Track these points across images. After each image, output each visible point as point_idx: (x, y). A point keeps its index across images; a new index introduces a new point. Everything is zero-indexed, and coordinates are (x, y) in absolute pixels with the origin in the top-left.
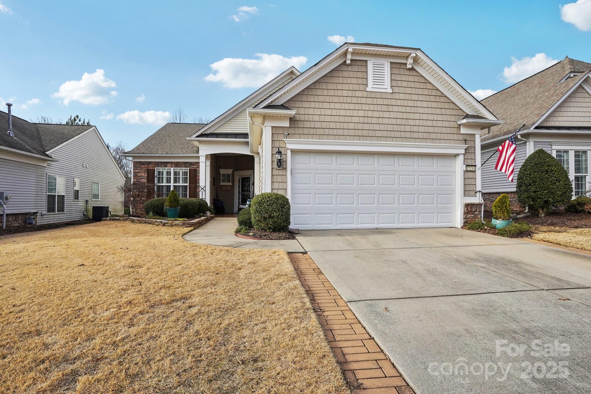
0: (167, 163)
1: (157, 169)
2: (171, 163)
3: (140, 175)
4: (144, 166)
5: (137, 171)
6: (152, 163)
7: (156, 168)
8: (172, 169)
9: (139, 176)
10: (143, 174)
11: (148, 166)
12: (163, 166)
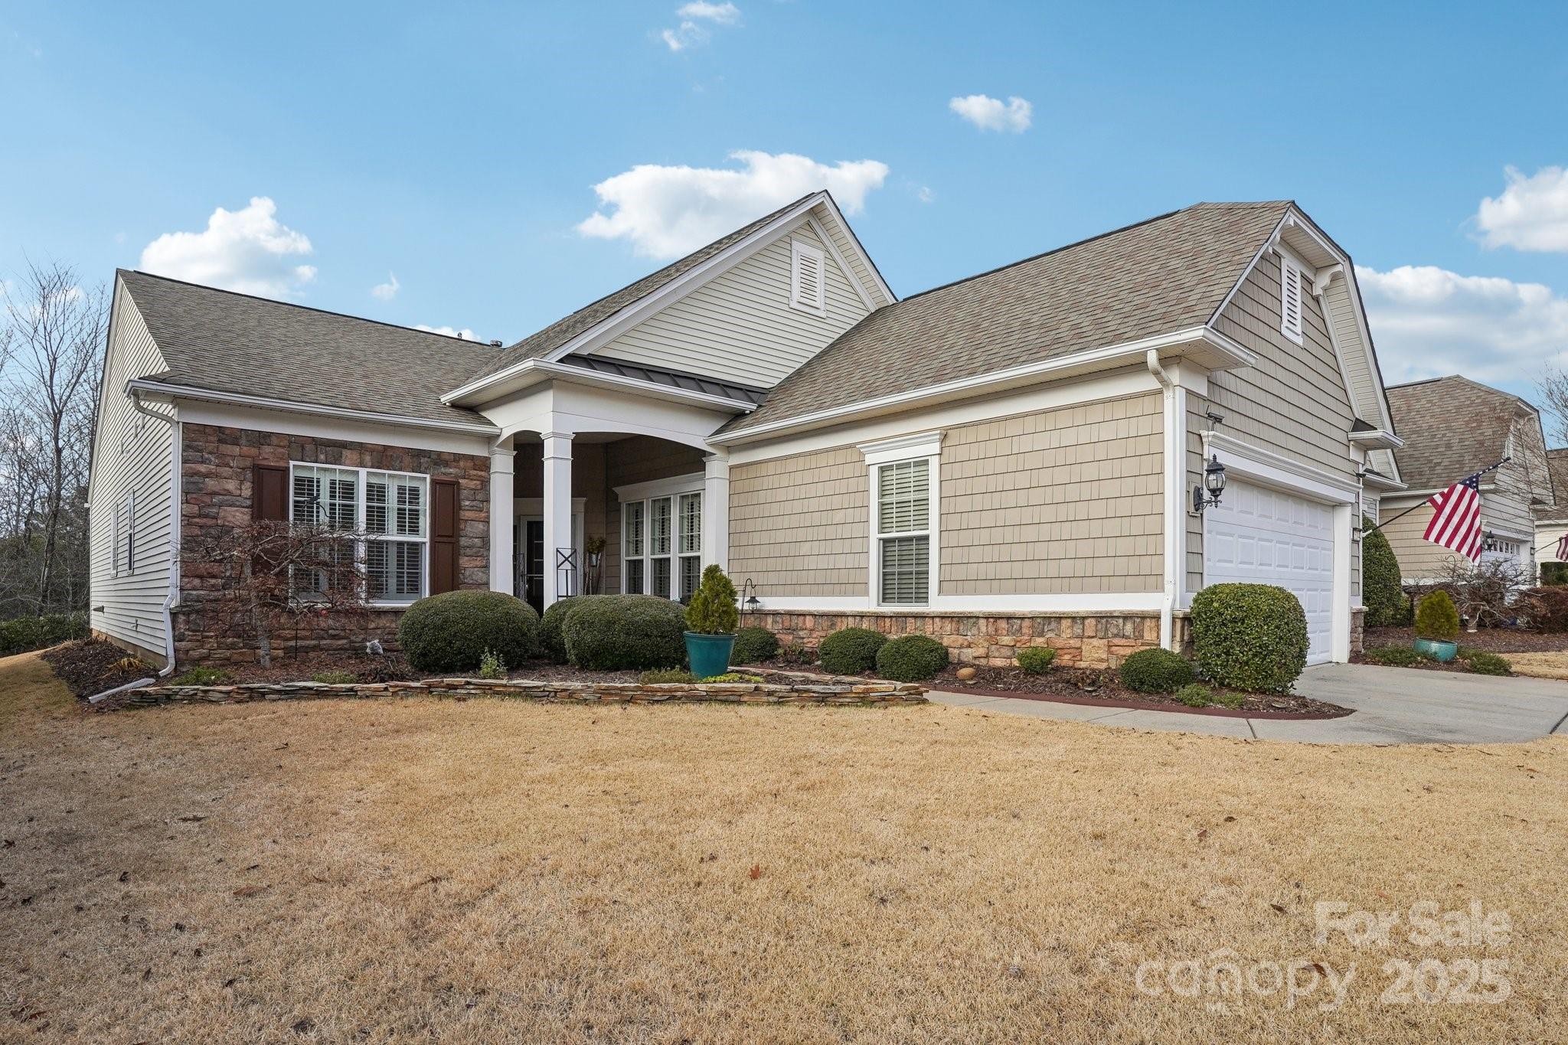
0: (344, 445)
1: (296, 468)
2: (361, 447)
3: (216, 489)
4: (237, 449)
5: (203, 468)
6: (274, 439)
7: (292, 463)
8: (363, 472)
9: (214, 494)
10: (231, 485)
11: (254, 451)
12: (322, 457)
